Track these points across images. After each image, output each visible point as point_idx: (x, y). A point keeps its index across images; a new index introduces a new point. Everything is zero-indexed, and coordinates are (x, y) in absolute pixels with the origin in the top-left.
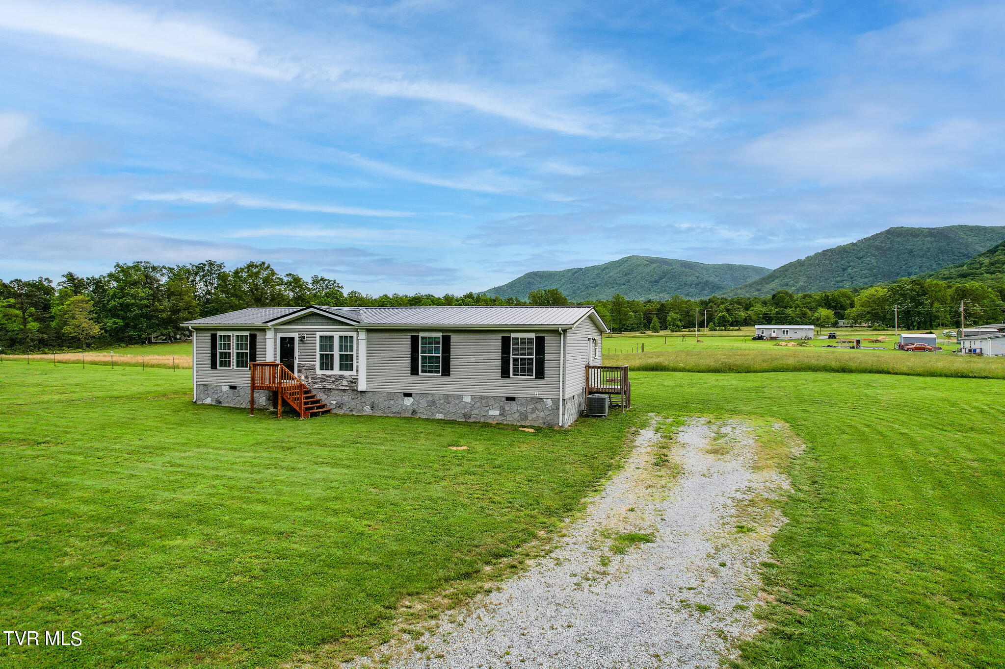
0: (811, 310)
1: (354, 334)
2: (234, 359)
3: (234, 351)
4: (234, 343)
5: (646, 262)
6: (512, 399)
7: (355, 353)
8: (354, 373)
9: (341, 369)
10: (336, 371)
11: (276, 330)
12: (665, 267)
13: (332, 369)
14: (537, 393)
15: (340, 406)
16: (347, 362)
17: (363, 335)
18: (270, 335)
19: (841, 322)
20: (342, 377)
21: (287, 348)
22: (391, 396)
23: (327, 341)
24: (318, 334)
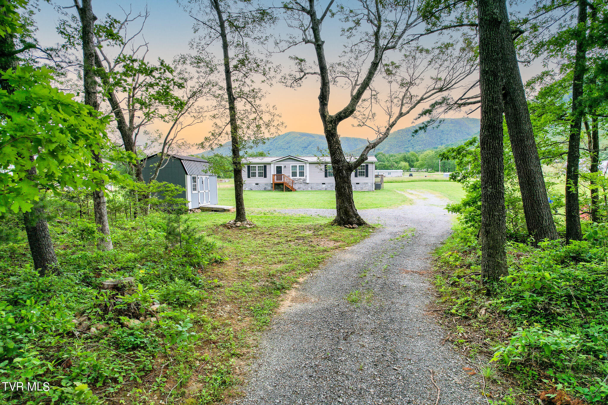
0: (396, 163)
1: (305, 165)
2: (257, 174)
3: (257, 172)
4: (257, 169)
5: (299, 136)
6: (358, 184)
7: (305, 171)
8: (305, 177)
9: (300, 176)
10: (298, 177)
11: (274, 164)
12: (311, 139)
13: (296, 176)
14: (366, 181)
15: (299, 188)
16: (302, 174)
17: (308, 165)
18: (272, 165)
19: (412, 169)
20: (300, 179)
21: (279, 170)
22: (318, 184)
23: (294, 167)
24: (291, 165)
